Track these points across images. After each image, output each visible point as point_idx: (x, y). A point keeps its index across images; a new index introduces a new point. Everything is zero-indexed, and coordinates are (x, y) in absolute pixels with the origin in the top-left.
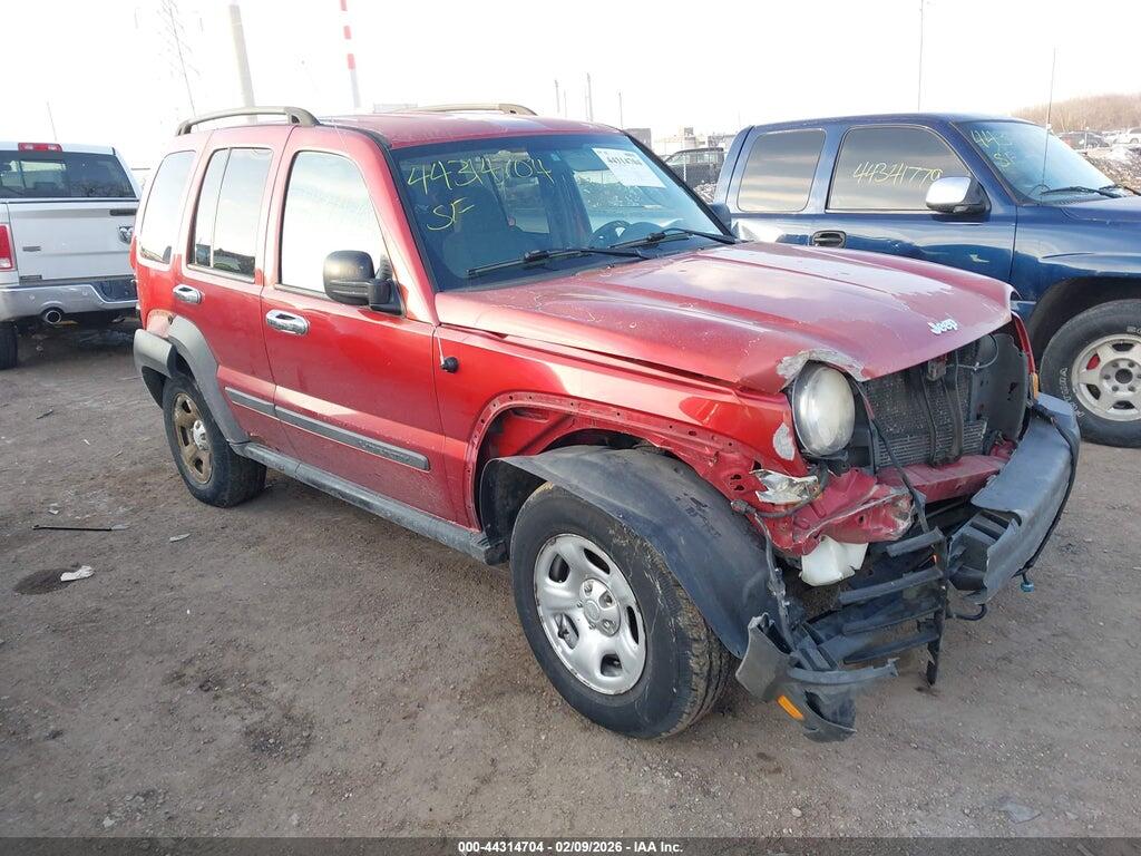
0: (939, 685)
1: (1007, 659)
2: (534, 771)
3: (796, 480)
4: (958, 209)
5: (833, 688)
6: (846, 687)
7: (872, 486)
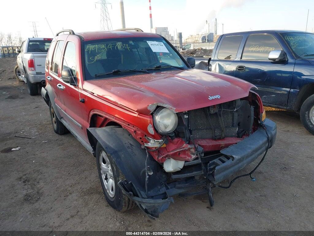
0: (214, 207)
1: (241, 202)
2: (86, 216)
3: (156, 140)
4: (277, 60)
5: (149, 204)
6: (154, 204)
7: (184, 144)
